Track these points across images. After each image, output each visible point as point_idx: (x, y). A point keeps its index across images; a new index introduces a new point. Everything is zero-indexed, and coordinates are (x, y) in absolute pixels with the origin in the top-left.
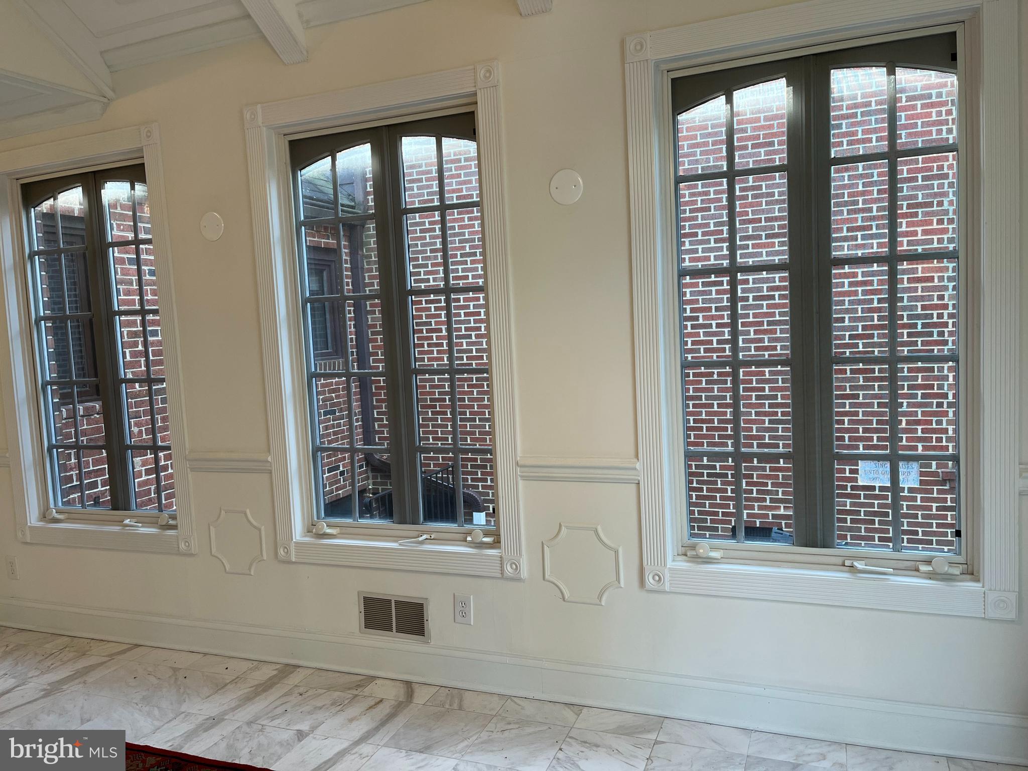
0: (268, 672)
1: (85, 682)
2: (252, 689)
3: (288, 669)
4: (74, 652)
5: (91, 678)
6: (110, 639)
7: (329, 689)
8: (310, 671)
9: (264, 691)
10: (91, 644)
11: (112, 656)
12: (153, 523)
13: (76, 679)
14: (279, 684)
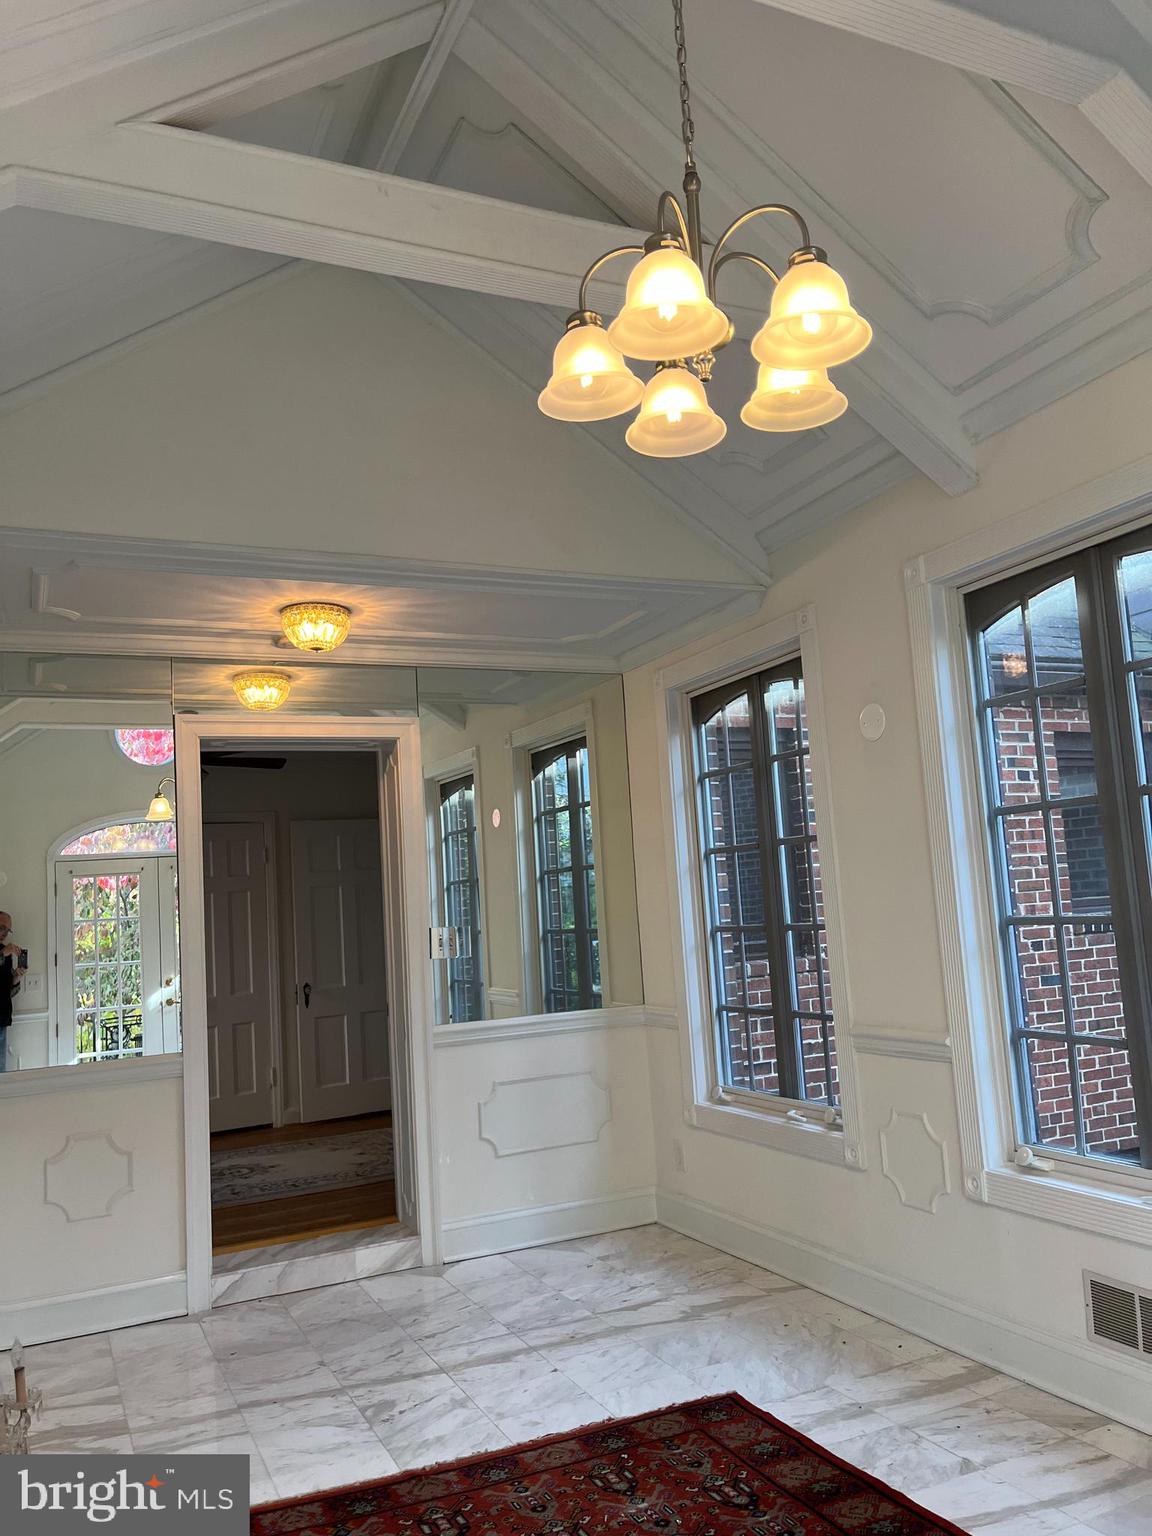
0: (952, 1368)
1: (729, 1315)
2: (924, 1384)
3: (982, 1372)
4: (732, 1275)
5: (737, 1312)
6: (776, 1270)
7: (1033, 1416)
8: (1014, 1384)
9: (940, 1391)
10: (753, 1272)
11: (770, 1291)
12: (819, 1120)
13: (721, 1308)
14: (963, 1389)
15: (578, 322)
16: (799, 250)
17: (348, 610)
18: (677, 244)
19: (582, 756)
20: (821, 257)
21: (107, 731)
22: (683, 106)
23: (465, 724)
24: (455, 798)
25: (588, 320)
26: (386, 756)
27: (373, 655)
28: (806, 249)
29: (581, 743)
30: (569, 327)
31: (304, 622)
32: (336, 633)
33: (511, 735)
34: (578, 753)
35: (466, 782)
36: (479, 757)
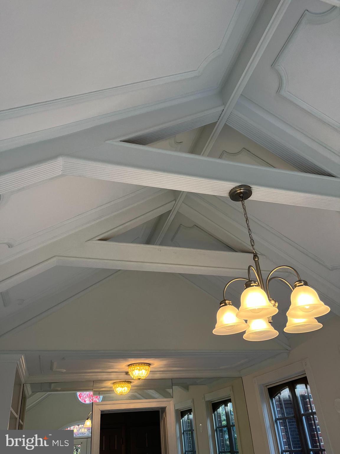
15: (224, 304)
16: (297, 281)
17: (149, 365)
18: (256, 284)
19: (230, 405)
20: (306, 284)
21: (74, 393)
22: (250, 236)
23: (188, 390)
24: (186, 417)
25: (227, 304)
26: (162, 413)
27: (157, 376)
28: (300, 281)
29: (229, 401)
30: (221, 305)
31: (135, 370)
32: (146, 373)
33: (204, 396)
34: (228, 404)
35: (189, 411)
36: (193, 403)
